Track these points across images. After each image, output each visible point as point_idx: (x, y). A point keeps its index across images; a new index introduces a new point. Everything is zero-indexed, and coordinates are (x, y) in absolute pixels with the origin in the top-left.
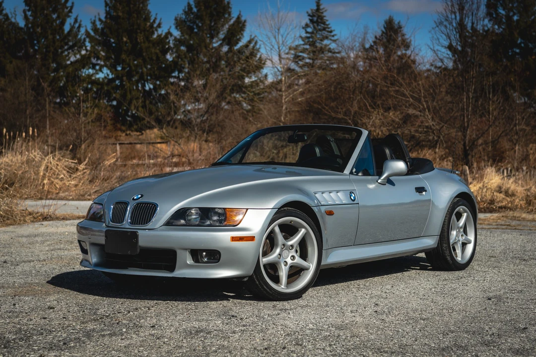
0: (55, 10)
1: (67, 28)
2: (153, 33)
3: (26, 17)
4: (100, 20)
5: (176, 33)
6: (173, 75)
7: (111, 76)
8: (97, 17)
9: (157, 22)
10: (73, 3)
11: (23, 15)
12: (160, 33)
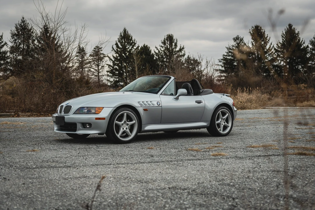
0: (263, 41)
1: (268, 47)
2: (302, 46)
3: (253, 44)
4: (280, 43)
5: (310, 46)
6: (310, 62)
7: (284, 64)
8: (279, 42)
9: (303, 42)
10: (270, 37)
11: (251, 43)
12: (304, 46)
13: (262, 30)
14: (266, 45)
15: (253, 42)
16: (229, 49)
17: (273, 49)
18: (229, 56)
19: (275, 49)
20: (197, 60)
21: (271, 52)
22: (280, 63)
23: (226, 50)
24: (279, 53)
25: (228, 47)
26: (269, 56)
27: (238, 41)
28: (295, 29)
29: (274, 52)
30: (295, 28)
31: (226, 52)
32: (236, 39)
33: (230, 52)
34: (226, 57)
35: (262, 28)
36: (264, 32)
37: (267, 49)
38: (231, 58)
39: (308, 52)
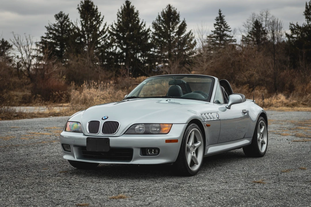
0: (95, 20)
1: (101, 29)
2: (141, 29)
3: (82, 24)
4: (115, 24)
5: (153, 30)
7: (121, 51)
9: (143, 24)
10: (104, 16)
11: (81, 23)
12: (144, 29)
13: (94, 6)
14: (99, 26)
15: (83, 21)
16: (49, 29)
17: (107, 32)
18: (49, 38)
19: (109, 32)
20: (6, 42)
21: (105, 35)
22: (116, 49)
23: (46, 31)
24: (115, 37)
25: (48, 26)
26: (103, 40)
27: (61, 19)
28: (134, 8)
29: (108, 35)
30: (133, 6)
31: (45, 33)
32: (59, 16)
33: (51, 33)
34: (45, 40)
35: (94, 4)
36: (97, 9)
37: (100, 31)
38: (52, 40)
39: (149, 37)
